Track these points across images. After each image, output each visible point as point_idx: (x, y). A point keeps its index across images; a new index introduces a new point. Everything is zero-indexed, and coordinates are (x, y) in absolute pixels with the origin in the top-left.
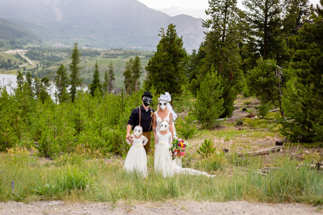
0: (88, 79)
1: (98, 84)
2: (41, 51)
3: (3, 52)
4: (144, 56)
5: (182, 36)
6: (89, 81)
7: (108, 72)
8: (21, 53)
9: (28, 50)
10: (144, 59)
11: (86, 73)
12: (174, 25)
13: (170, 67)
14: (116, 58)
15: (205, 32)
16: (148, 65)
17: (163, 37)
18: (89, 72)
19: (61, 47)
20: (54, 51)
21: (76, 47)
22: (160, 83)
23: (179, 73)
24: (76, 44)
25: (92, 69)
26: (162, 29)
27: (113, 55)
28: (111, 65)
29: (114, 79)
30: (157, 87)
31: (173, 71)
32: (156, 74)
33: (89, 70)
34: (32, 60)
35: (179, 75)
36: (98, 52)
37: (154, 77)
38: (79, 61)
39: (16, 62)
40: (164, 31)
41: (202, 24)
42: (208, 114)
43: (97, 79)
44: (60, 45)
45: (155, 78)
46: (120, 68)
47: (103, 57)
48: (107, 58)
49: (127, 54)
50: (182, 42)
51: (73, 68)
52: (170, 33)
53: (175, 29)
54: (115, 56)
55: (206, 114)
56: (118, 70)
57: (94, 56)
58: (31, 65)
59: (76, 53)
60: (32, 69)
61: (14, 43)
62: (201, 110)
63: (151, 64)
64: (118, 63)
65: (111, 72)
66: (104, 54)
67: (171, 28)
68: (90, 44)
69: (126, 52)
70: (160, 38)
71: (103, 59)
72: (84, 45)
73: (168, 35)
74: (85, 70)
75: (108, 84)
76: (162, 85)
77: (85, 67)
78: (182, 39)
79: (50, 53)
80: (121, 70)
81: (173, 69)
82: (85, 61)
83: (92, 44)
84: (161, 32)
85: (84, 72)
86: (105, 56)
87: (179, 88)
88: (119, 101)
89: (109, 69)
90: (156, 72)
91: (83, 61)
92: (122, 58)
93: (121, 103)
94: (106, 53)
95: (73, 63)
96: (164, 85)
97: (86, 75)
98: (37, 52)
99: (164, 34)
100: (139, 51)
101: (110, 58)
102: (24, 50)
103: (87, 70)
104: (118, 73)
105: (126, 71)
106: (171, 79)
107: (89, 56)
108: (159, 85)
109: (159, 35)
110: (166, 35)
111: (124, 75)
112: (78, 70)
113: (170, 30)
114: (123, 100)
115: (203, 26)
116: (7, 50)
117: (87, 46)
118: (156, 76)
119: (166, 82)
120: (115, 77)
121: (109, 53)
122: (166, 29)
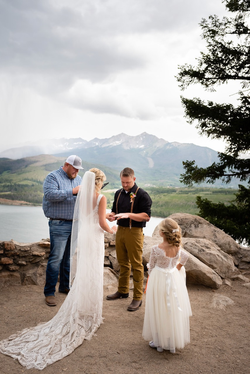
0: (160, 212)
4: (212, 192)
6: (161, 214)
10: (211, 194)
11: (159, 206)
14: (188, 194)
18: (162, 206)
19: (149, 186)
25: (164, 203)
27: (186, 191)
33: (162, 204)
36: (174, 190)
39: (109, 198)
44: (149, 185)
46: (188, 202)
47: (178, 194)
49: (198, 191)
54: (186, 193)
56: (186, 204)
57: (171, 193)
61: (114, 185)
64: (187, 198)
66: (179, 191)
68: (173, 184)
69: (197, 189)
72: (168, 185)
74: (159, 205)
77: (159, 202)
80: (189, 204)
83: (175, 184)
85: (158, 206)
86: (180, 192)
92: (193, 194)
94: (181, 190)
97: (159, 208)
100: (208, 188)
101: (182, 194)
103: (161, 204)
104: (186, 206)
107: (167, 193)
117: (171, 185)
121: (183, 190)
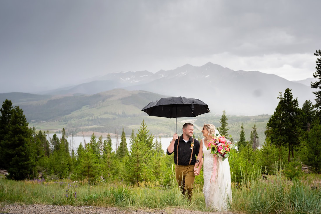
1: (244, 142)
2: (206, 120)
3: (179, 122)
5: (297, 98)
7: (253, 132)
8: (192, 121)
9: (197, 119)
12: (290, 89)
13: (287, 123)
14: (264, 121)
15: (314, 92)
16: (269, 122)
17: (281, 99)
20: (215, 119)
21: (224, 114)
22: (279, 137)
23: (296, 128)
24: (224, 112)
26: (280, 93)
28: (255, 126)
29: (258, 138)
30: (277, 139)
31: (290, 126)
32: (276, 129)
34: (200, 126)
35: (296, 129)
36: (248, 118)
37: (274, 132)
38: (226, 125)
40: (282, 95)
41: (311, 85)
42: (316, 160)
43: (243, 137)
45: (276, 133)
47: (253, 122)
48: (256, 122)
50: (298, 102)
51: (222, 129)
52: (287, 95)
53: (291, 92)
54: (262, 120)
55: (314, 160)
57: (246, 121)
58: (198, 130)
59: (224, 118)
60: (200, 133)
62: (310, 157)
63: (272, 121)
65: (255, 132)
66: (253, 120)
67: (288, 91)
70: (279, 100)
71: (253, 123)
73: (286, 98)
75: (253, 142)
76: (281, 138)
78: (297, 100)
79: (212, 121)
81: (291, 124)
82: (239, 125)
84: (279, 95)
86: (255, 120)
87: (297, 140)
88: (246, 152)
89: (253, 130)
90: (276, 127)
91: (237, 125)
93: (247, 153)
95: (222, 126)
96: (283, 138)
98: (203, 120)
99: (282, 97)
101: (258, 122)
102: (194, 120)
105: (266, 131)
106: (289, 133)
107: (242, 121)
108: (279, 138)
109: (278, 98)
110: (284, 98)
111: (265, 134)
112: (226, 131)
113: (286, 94)
114: (249, 150)
115: (311, 87)
116: (182, 120)
118: (276, 131)
119: (285, 135)
120: (258, 136)
121: (257, 118)
122: (283, 92)
